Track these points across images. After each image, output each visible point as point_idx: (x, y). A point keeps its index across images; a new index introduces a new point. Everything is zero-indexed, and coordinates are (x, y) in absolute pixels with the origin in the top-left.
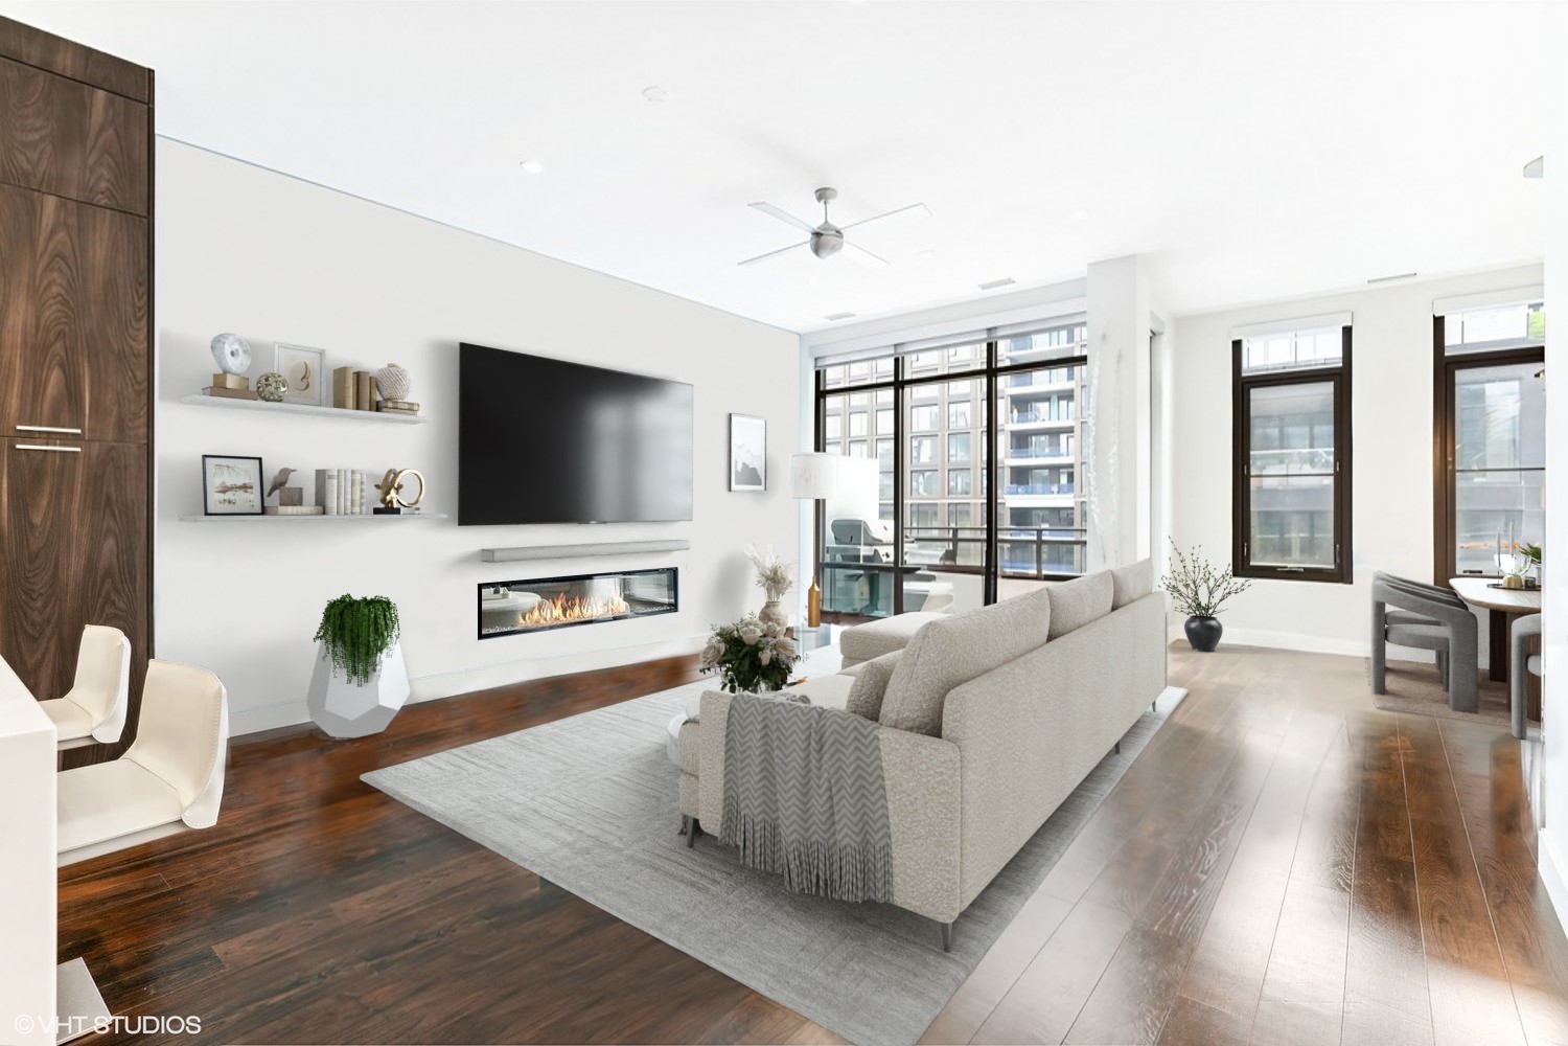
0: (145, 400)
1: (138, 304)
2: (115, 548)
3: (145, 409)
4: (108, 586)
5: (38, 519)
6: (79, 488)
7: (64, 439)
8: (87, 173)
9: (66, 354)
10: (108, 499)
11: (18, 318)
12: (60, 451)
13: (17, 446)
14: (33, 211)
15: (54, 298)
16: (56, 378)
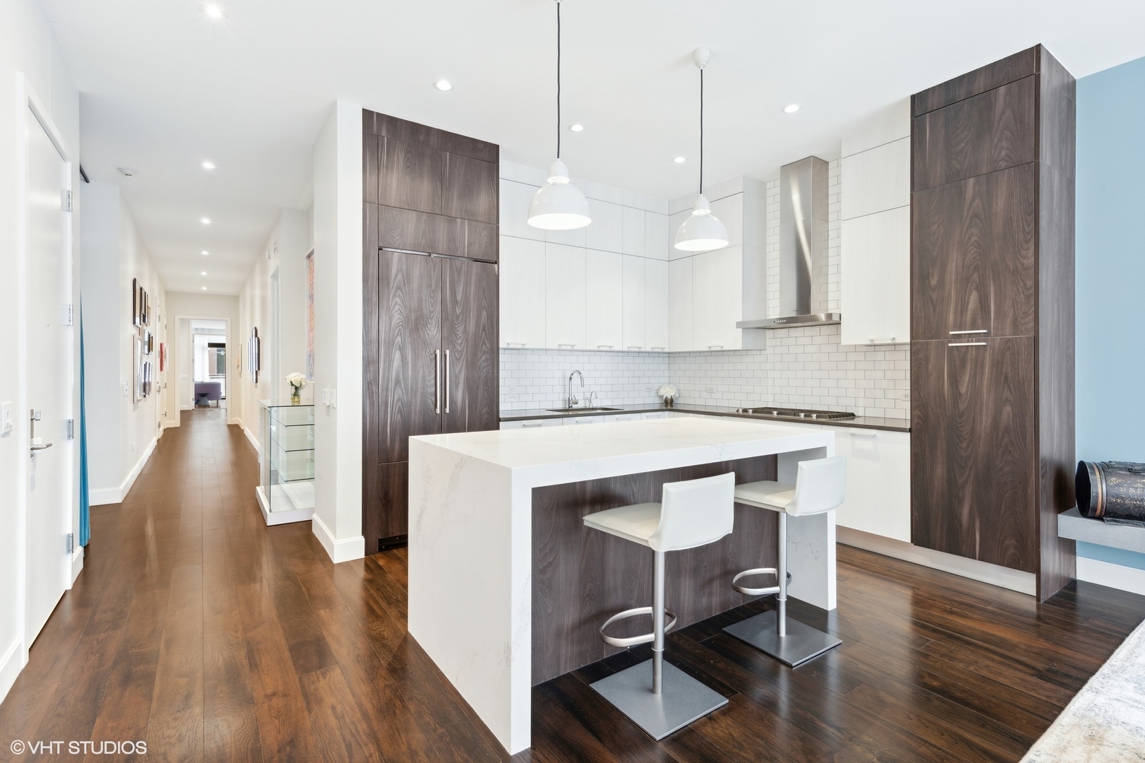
0: (1032, 302)
1: (1026, 229)
2: (1011, 414)
3: (1033, 308)
4: (1006, 440)
5: (963, 390)
6: (987, 370)
7: (978, 337)
8: (993, 150)
9: (980, 280)
10: (1006, 377)
11: (953, 264)
12: (975, 346)
13: (950, 345)
14: (961, 193)
15: (972, 245)
16: (973, 299)
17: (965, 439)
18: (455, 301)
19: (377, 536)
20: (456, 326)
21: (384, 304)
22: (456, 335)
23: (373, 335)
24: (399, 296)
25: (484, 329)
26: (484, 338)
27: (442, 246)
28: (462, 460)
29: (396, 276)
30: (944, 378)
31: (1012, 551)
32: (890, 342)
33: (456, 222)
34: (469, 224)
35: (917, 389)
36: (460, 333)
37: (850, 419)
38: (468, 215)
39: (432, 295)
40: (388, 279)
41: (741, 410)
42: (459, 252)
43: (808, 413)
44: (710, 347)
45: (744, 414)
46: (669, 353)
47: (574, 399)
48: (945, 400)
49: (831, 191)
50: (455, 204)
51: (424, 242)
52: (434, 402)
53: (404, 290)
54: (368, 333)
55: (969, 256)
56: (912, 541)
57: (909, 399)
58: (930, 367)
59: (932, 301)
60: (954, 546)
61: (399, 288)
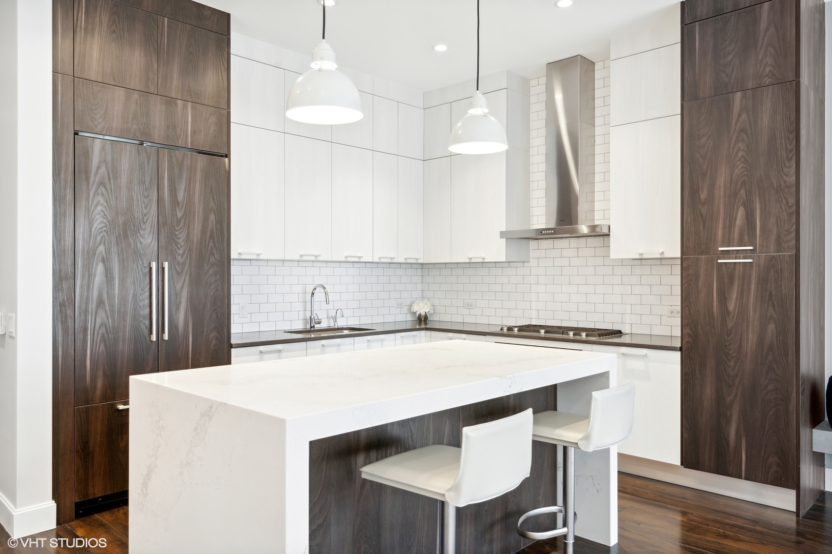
0: (794, 220)
1: (788, 147)
2: (775, 331)
4: (770, 357)
5: (731, 307)
6: (753, 287)
7: (745, 254)
8: (758, 66)
9: (746, 196)
10: (771, 294)
11: (722, 179)
12: (742, 262)
13: (719, 261)
14: (729, 106)
15: (739, 160)
16: (741, 213)
17: (733, 357)
18: (175, 202)
19: (72, 499)
20: (177, 233)
21: (82, 205)
22: (176, 244)
23: (67, 243)
24: (102, 194)
25: (211, 237)
26: (212, 248)
27: (158, 132)
28: (211, 408)
29: (98, 168)
30: (713, 295)
31: (774, 468)
32: (659, 256)
33: (176, 104)
34: (193, 108)
35: (688, 306)
36: (181, 241)
37: (617, 337)
38: (191, 97)
39: (146, 194)
40: (87, 172)
41: (505, 329)
42: (180, 141)
43: (577, 331)
44: (471, 259)
45: (509, 333)
46: (422, 264)
47: (316, 318)
48: (714, 318)
49: (597, 93)
50: (175, 82)
51: (135, 127)
52: (149, 327)
53: (108, 187)
54: (60, 241)
55: (736, 171)
56: (682, 464)
57: (680, 316)
58: (700, 284)
59: (702, 215)
60: (722, 468)
61: (102, 183)
